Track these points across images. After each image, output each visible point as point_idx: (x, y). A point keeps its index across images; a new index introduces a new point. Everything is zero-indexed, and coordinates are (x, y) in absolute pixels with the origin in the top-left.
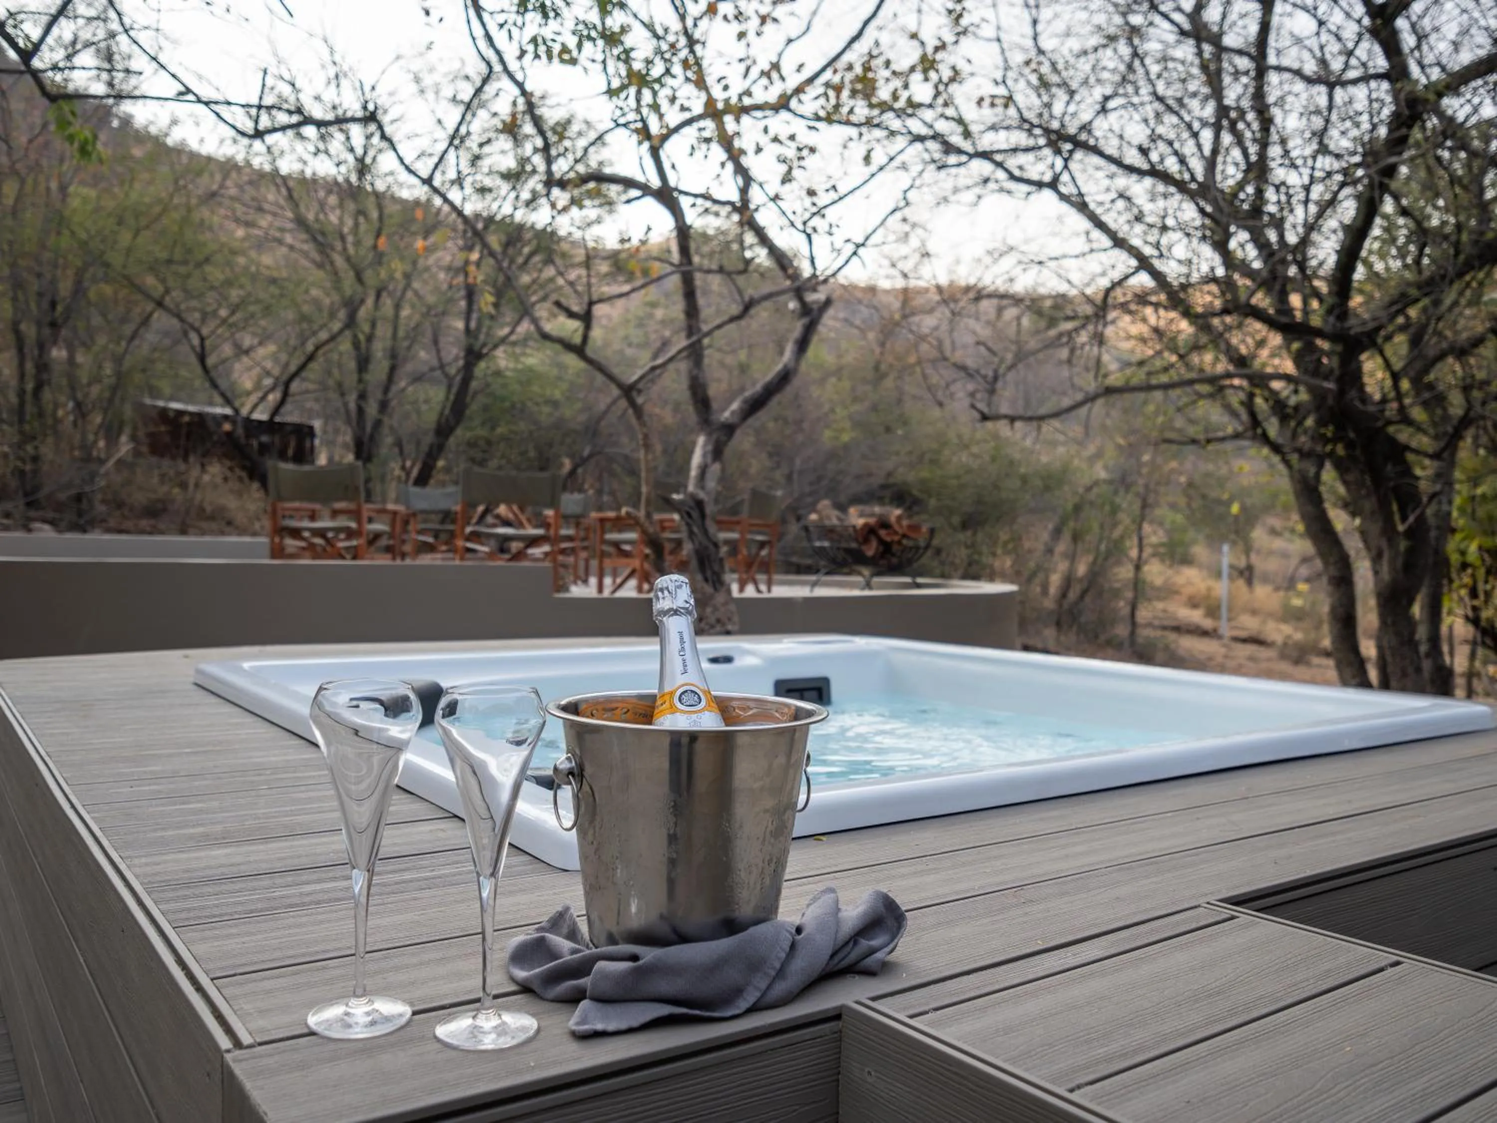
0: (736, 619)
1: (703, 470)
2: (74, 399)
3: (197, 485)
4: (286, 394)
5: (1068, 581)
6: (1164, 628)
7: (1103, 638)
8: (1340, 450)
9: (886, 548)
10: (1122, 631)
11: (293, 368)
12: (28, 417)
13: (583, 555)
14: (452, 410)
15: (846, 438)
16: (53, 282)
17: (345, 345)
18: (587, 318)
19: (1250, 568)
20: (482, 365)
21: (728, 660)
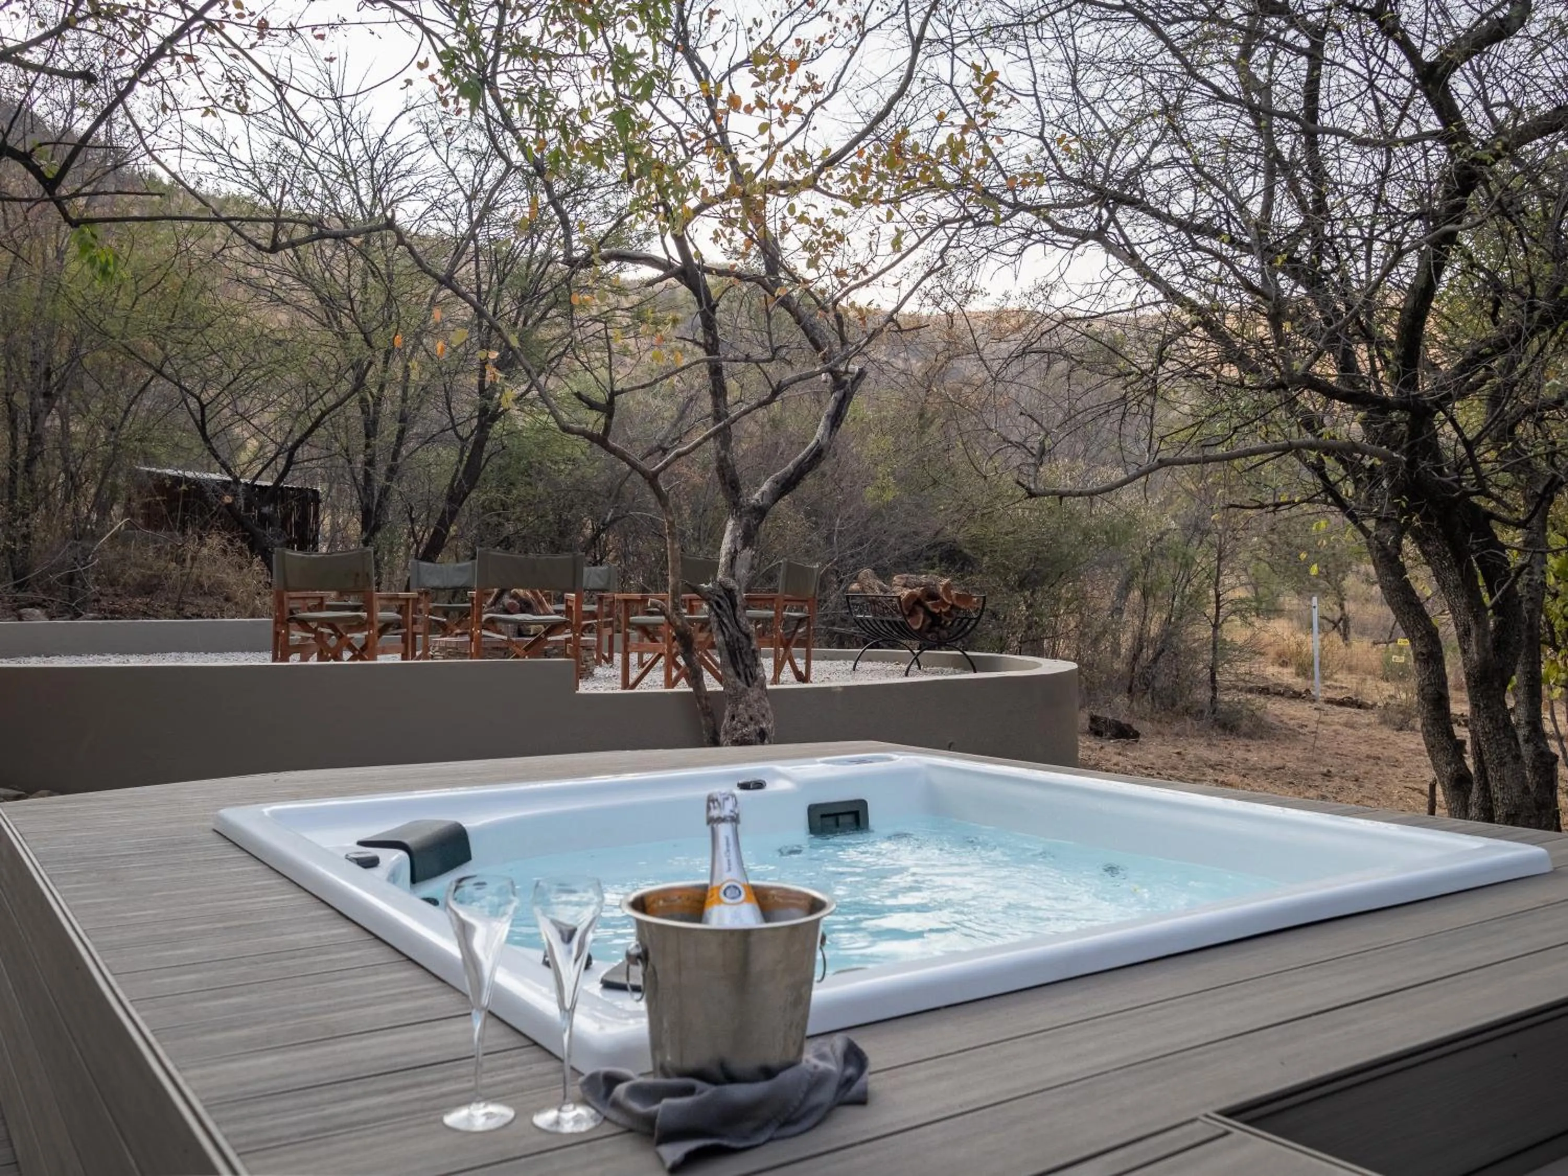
0: (770, 715)
1: (733, 556)
2: (66, 470)
3: (193, 559)
4: (290, 462)
5: (1140, 642)
6: (1250, 691)
7: (1180, 705)
8: (1416, 521)
9: (935, 620)
10: (1202, 695)
11: (297, 435)
12: (19, 492)
13: (607, 632)
14: (464, 472)
15: (889, 496)
16: (49, 351)
17: (353, 409)
18: (608, 408)
19: (1345, 619)
20: (498, 425)
21: (759, 785)
